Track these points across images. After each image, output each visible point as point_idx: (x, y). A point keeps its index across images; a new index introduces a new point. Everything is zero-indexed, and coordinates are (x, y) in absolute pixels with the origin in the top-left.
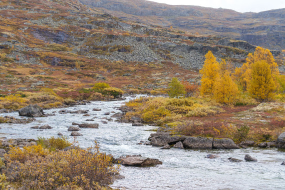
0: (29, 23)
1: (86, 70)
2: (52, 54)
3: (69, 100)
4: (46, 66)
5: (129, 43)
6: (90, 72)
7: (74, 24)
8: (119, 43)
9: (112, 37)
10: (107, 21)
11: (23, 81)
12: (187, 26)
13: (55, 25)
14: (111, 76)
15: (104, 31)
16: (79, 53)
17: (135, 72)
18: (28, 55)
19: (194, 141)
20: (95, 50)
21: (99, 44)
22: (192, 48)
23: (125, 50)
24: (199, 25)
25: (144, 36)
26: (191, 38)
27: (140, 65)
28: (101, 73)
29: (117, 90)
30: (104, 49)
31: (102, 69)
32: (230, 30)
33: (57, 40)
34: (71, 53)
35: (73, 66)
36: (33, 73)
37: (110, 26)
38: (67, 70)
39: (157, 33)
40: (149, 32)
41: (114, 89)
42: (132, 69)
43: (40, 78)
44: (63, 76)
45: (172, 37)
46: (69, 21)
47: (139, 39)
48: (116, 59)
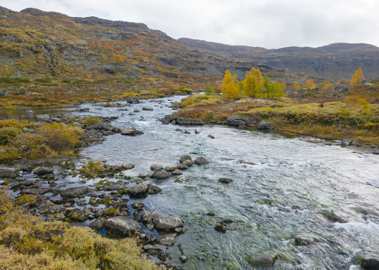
0: (157, 55)
1: (183, 80)
2: (167, 71)
3: (162, 95)
4: (164, 77)
5: (205, 66)
6: (185, 80)
7: (179, 56)
8: (201, 66)
9: (197, 62)
10: (196, 54)
11: (151, 85)
12: (239, 57)
13: (169, 56)
14: (195, 82)
15: (193, 59)
16: (181, 71)
17: (207, 80)
18: (155, 71)
19: (181, 120)
20: (189, 69)
21: (190, 66)
22: (238, 68)
23: (203, 69)
24: (245, 56)
25: (213, 62)
26: (238, 63)
27: (211, 77)
28: (191, 81)
29: (189, 90)
30: (193, 69)
31: (191, 79)
32: (261, 58)
33: (170, 64)
34: (176, 71)
35: (177, 77)
36: (156, 81)
37: (197, 57)
38: (174, 79)
39: (220, 61)
40: (216, 60)
41: (187, 89)
42: (206, 79)
43: (159, 83)
44: (171, 82)
45: (228, 62)
46: (177, 54)
47: (211, 64)
48: (199, 74)
